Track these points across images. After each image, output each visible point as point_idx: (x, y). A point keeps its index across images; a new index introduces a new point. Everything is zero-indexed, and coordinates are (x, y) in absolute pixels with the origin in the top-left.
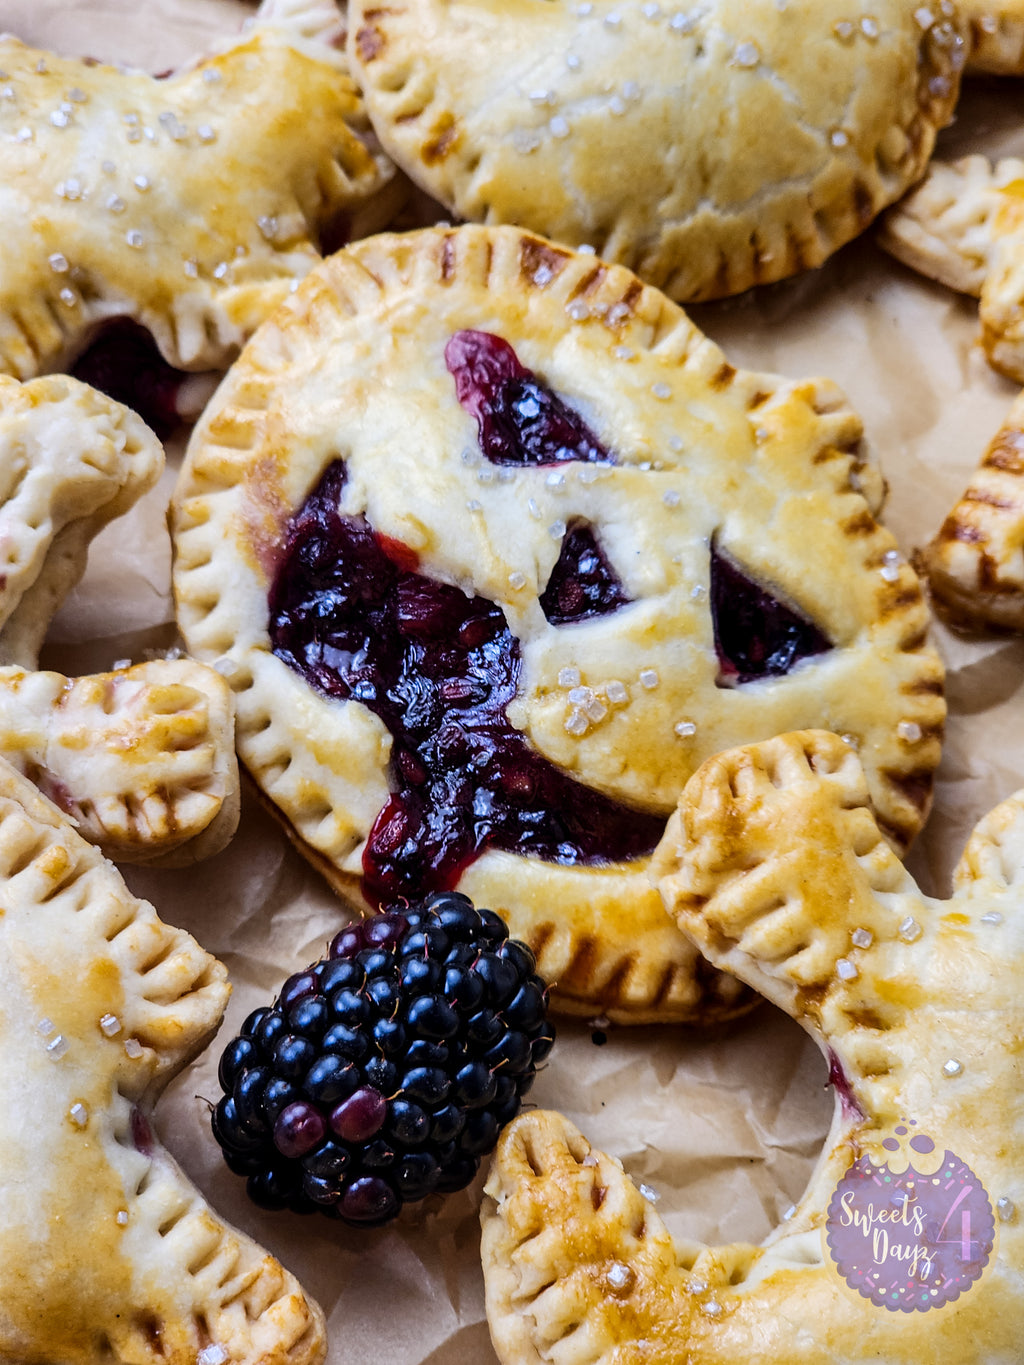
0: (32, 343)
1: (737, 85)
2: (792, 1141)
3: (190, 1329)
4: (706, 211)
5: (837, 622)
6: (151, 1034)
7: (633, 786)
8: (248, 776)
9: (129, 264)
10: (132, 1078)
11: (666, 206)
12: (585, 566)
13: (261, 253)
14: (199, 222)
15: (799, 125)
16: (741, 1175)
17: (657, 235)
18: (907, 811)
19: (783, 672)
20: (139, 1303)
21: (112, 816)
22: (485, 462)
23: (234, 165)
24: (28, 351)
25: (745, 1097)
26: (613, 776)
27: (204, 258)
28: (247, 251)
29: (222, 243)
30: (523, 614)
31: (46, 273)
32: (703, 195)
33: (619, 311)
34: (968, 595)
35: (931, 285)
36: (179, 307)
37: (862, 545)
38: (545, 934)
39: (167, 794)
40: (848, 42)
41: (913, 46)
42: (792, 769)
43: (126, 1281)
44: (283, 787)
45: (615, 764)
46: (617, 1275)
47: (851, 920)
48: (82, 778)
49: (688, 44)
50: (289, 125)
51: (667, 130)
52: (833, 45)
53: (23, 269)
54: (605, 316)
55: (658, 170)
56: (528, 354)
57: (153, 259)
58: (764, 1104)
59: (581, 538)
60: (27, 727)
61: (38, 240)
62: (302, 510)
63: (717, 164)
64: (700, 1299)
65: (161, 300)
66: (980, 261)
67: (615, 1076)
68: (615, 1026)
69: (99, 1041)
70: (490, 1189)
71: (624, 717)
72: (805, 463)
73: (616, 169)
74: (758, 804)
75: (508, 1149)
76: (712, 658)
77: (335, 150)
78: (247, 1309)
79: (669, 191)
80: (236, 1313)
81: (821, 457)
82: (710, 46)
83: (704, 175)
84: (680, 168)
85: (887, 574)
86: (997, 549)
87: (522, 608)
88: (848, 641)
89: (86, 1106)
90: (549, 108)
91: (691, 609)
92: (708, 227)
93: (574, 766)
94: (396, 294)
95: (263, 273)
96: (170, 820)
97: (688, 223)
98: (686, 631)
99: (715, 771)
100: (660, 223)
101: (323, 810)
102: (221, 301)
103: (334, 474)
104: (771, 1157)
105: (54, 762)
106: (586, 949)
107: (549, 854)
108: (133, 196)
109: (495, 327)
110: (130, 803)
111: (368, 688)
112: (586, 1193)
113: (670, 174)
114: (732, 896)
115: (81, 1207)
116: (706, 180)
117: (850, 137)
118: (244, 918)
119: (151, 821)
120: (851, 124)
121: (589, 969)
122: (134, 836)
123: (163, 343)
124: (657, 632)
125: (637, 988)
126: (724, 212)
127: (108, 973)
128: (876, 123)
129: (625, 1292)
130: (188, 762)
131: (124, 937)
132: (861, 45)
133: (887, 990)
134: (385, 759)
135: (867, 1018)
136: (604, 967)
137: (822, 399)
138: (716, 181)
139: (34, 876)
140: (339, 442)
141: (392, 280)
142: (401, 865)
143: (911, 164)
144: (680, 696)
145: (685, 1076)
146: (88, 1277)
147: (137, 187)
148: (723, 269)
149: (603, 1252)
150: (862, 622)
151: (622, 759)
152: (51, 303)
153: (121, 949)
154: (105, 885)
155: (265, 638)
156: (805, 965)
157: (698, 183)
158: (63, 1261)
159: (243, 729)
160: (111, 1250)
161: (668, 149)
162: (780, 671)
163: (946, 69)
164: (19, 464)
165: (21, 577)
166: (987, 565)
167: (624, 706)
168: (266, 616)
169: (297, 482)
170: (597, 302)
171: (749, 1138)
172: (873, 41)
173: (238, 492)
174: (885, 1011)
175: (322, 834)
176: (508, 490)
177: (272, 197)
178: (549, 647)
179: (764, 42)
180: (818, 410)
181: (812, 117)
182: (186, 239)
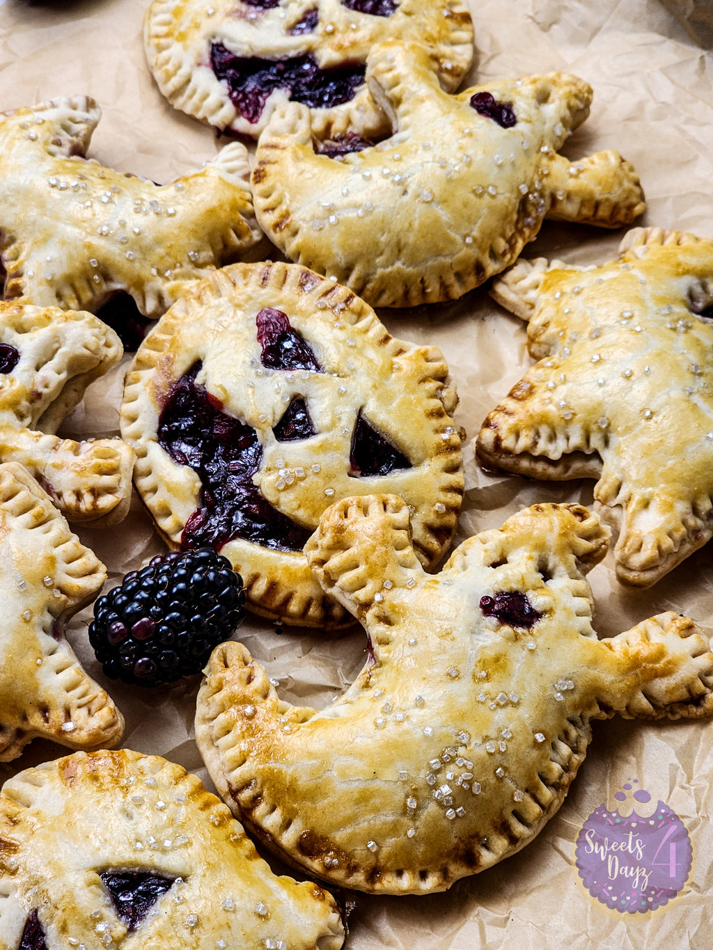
0: (79, 298)
1: (420, 208)
3: (62, 714)
4: (398, 265)
5: (415, 454)
6: (67, 589)
7: (302, 515)
8: (137, 494)
9: (126, 266)
10: (55, 606)
11: (379, 260)
12: (299, 416)
13: (188, 267)
14: (160, 251)
15: (449, 231)
17: (375, 273)
18: (434, 544)
19: (385, 475)
20: (41, 699)
21: (69, 499)
22: (262, 367)
24: (76, 301)
26: (294, 510)
27: (161, 267)
28: (181, 266)
29: (170, 260)
30: (265, 435)
31: (88, 267)
32: (398, 258)
33: (342, 306)
34: (489, 454)
36: (147, 288)
37: (435, 422)
38: (255, 578)
39: (96, 492)
40: (480, 196)
41: (516, 203)
42: (375, 510)
43: (36, 689)
44: (152, 501)
45: (295, 504)
47: (385, 576)
48: (59, 481)
49: (400, 188)
50: (211, 212)
51: (383, 226)
52: (472, 196)
53: (77, 264)
54: (334, 307)
55: (376, 244)
56: (294, 322)
57: (137, 265)
58: (348, 667)
59: (298, 403)
60: (38, 457)
61: (86, 252)
62: (179, 382)
63: (406, 244)
65: (139, 284)
67: (282, 648)
68: (285, 625)
69: (42, 587)
71: (302, 484)
72: (414, 383)
73: (357, 241)
74: (355, 522)
75: (215, 657)
76: (347, 462)
77: (232, 224)
78: (89, 711)
79: (381, 254)
80: (84, 711)
81: (424, 380)
82: (410, 191)
83: (399, 249)
84: (387, 244)
85: (445, 436)
86: (503, 433)
87: (264, 431)
88: (419, 464)
89: (31, 612)
90: (331, 210)
91: (341, 439)
92: (399, 272)
93: (278, 503)
94: (240, 290)
95: (188, 276)
96: (94, 504)
97: (390, 269)
98: (337, 448)
100: (376, 268)
101: (168, 513)
102: (166, 287)
103: (197, 365)
104: (344, 689)
105: (48, 474)
106: (273, 587)
107: (264, 544)
108: (131, 236)
109: (282, 308)
110: (79, 495)
111: (197, 462)
112: (245, 679)
113: (382, 246)
114: (335, 561)
116: (400, 251)
117: (475, 240)
118: (129, 559)
119: (87, 503)
120: (475, 233)
121: (274, 596)
122: (78, 509)
123: (139, 304)
124: (323, 448)
125: (294, 607)
126: (408, 267)
127: (52, 561)
128: (489, 235)
129: (251, 718)
130: (107, 480)
131: (62, 547)
132: (486, 197)
133: (395, 608)
134: (196, 492)
135: (384, 620)
136: (281, 596)
137: (430, 356)
138: (404, 252)
139: (28, 517)
140: (201, 351)
141: (240, 283)
142: (196, 539)
143: (508, 256)
144: (329, 477)
145: (315, 653)
146: (20, 683)
147: (134, 232)
148: (407, 293)
150: (427, 456)
151: (299, 502)
152: (89, 281)
153: (58, 552)
154: (59, 525)
155: (155, 435)
156: (362, 595)
157: (396, 252)
158: (9, 675)
159: (137, 474)
160: (32, 675)
161: (382, 235)
162: (383, 474)
163: (534, 214)
164: (56, 345)
165: (50, 395)
166: (498, 440)
167: (302, 479)
168: (157, 426)
169: (179, 368)
170: (331, 300)
171: (337, 679)
172: (493, 197)
173: (154, 370)
174: (393, 617)
175: (166, 524)
176: (269, 379)
177: (198, 243)
178: (274, 449)
179: (437, 191)
180: (427, 360)
181: (456, 228)
182: (154, 258)
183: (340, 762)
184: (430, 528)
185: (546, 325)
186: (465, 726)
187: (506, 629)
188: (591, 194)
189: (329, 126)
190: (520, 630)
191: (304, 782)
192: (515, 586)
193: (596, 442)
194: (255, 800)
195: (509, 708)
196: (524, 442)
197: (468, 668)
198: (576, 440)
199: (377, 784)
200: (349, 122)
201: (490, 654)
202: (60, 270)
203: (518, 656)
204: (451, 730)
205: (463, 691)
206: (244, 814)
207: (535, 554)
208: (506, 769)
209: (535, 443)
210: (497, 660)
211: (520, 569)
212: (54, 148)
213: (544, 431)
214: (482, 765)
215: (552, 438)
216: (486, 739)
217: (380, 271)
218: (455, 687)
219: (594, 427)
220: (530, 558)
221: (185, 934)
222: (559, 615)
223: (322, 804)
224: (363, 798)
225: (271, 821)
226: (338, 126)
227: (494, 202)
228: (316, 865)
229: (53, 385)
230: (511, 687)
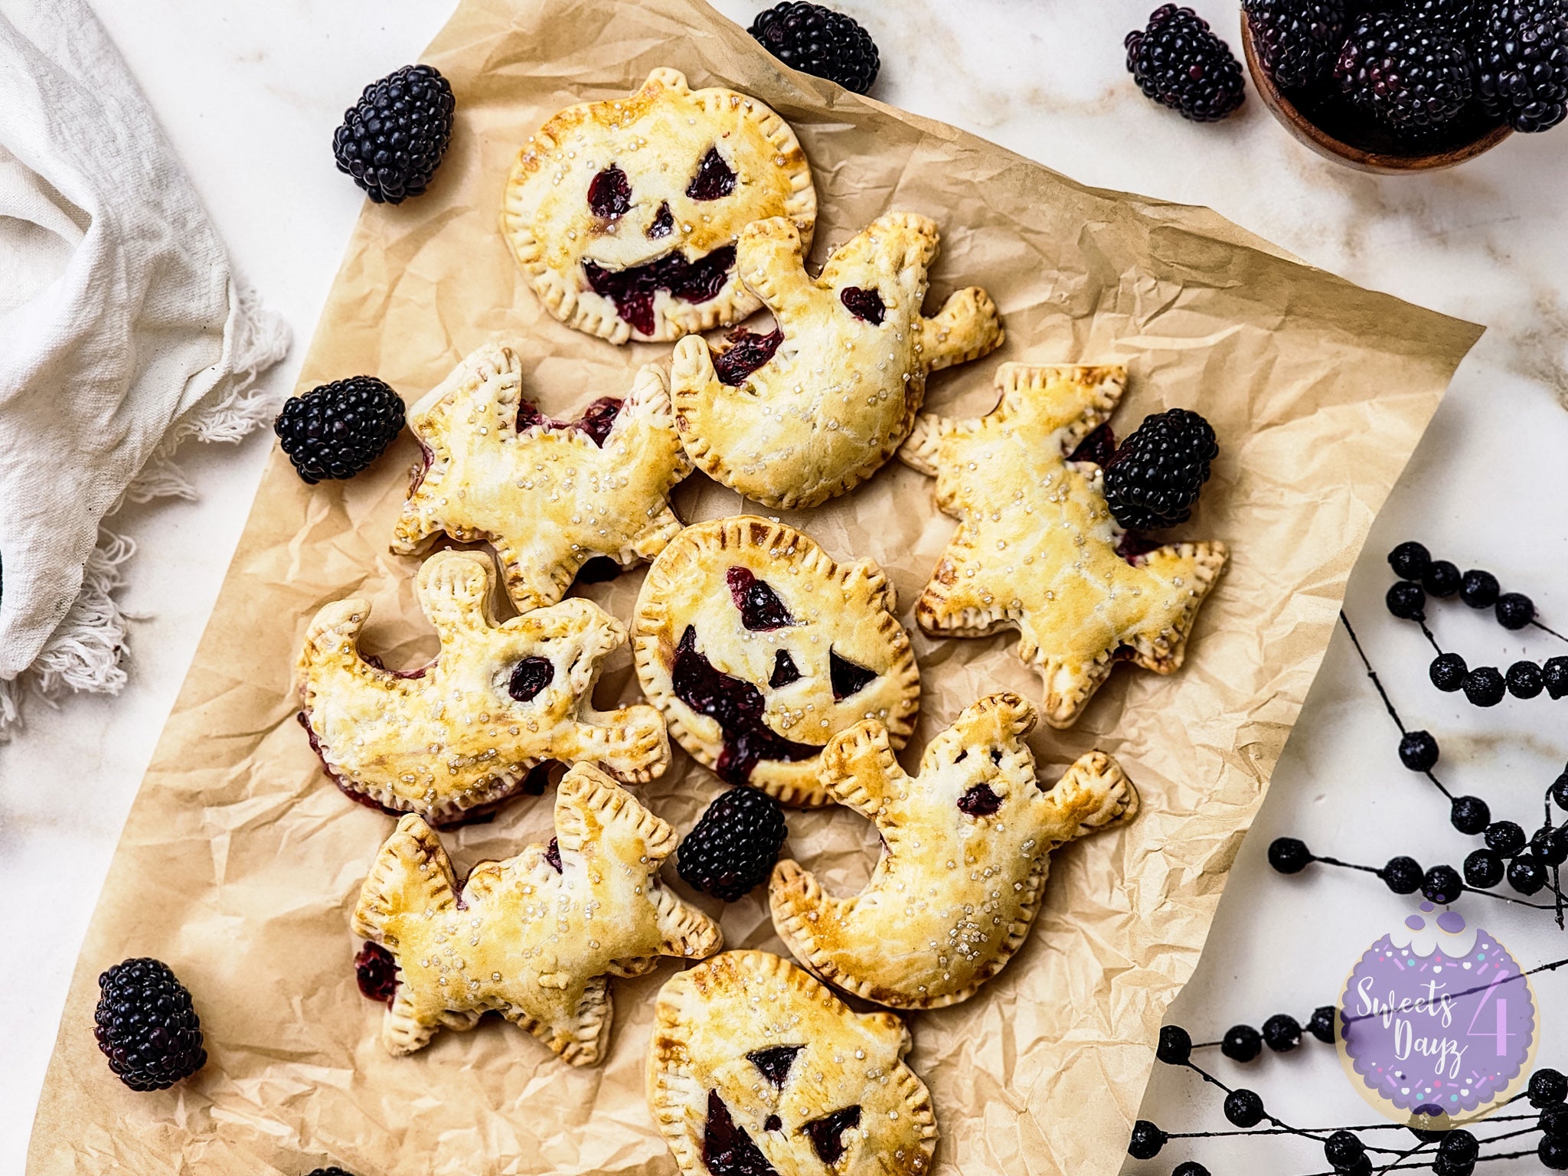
0: (569, 573)
1: (830, 436)
2: (871, 843)
3: (681, 943)
4: (822, 482)
5: (878, 670)
6: (657, 857)
7: (809, 741)
8: (673, 742)
9: (601, 542)
10: (653, 872)
11: (806, 485)
12: (785, 666)
13: (649, 524)
14: (626, 520)
15: (856, 443)
16: (855, 855)
17: (802, 495)
18: (907, 730)
19: (860, 691)
20: (664, 939)
21: (632, 778)
22: (747, 632)
23: (635, 493)
25: (855, 828)
26: (801, 738)
28: (644, 524)
29: (635, 525)
30: (765, 689)
31: (571, 550)
32: (820, 478)
33: (791, 550)
34: (930, 631)
35: (919, 472)
36: (621, 550)
37: (887, 634)
38: (781, 789)
39: (648, 768)
40: (876, 403)
41: (901, 389)
42: (862, 740)
43: (660, 934)
44: (686, 743)
45: (802, 735)
46: (813, 916)
47: (885, 794)
48: (619, 766)
49: (810, 424)
50: (654, 467)
51: (805, 460)
52: (868, 408)
53: (563, 552)
54: (785, 554)
55: (801, 474)
56: (758, 575)
57: (610, 538)
59: (782, 655)
60: (598, 752)
61: (568, 543)
62: (680, 647)
63: (825, 467)
64: (839, 921)
65: (616, 550)
66: (935, 468)
67: (811, 824)
68: (810, 810)
69: (641, 865)
70: (771, 887)
71: (802, 721)
72: (864, 604)
73: (785, 476)
74: (850, 756)
75: (775, 875)
76: (832, 694)
78: (698, 934)
79: (807, 480)
80: (694, 936)
81: (871, 598)
82: (819, 424)
84: (810, 471)
85: (896, 643)
86: (939, 618)
87: (764, 686)
88: (883, 674)
89: (640, 885)
90: (757, 458)
92: (824, 486)
93: (788, 736)
94: (705, 553)
95: (652, 531)
96: (651, 776)
97: (815, 488)
98: (822, 690)
99: (835, 745)
100: (803, 491)
101: (700, 750)
102: (638, 546)
103: (690, 632)
104: (865, 849)
105: (608, 761)
106: (796, 792)
107: (781, 761)
108: (600, 517)
109: (744, 564)
110: (636, 771)
111: (712, 711)
112: (801, 889)
113: (806, 474)
114: (843, 787)
115: (644, 918)
116: (821, 472)
117: (878, 438)
119: (644, 777)
120: (877, 433)
121: (799, 797)
122: (639, 783)
123: (617, 560)
124: (812, 692)
125: (815, 800)
126: (829, 480)
127: (641, 842)
128: (889, 427)
129: (816, 921)
130: (654, 755)
131: (643, 825)
132: (880, 402)
133: (896, 817)
134: (721, 735)
135: (890, 824)
136: (803, 797)
137: (870, 573)
138: (825, 471)
139: (609, 810)
140: (691, 619)
142: (730, 768)
143: (905, 430)
144: (822, 712)
146: (648, 935)
147: (601, 513)
148: (831, 494)
149: (809, 908)
150: (886, 666)
151: (804, 733)
152: (574, 558)
153: (642, 833)
154: (633, 806)
155: (672, 692)
156: (870, 807)
157: (819, 474)
159: (669, 725)
160: (654, 926)
162: (858, 691)
163: (918, 388)
164: (578, 650)
165: (586, 692)
166: (936, 623)
167: (802, 718)
168: (672, 684)
169: (677, 637)
170: (782, 549)
171: (858, 844)
172: (885, 398)
173: (656, 638)
174: (896, 822)
175: (702, 758)
176: (755, 642)
177: (651, 499)
178: (773, 698)
179: (840, 417)
180: (870, 577)
181: (862, 439)
182: (622, 528)
183: (887, 944)
184: (903, 720)
185: (952, 496)
186: (968, 901)
187: (981, 820)
188: (960, 349)
189: (716, 316)
190: (990, 817)
191: (866, 961)
192: (978, 781)
193: (1012, 614)
194: (834, 973)
195: (995, 877)
196: (956, 622)
197: (960, 858)
198: (997, 615)
199: (916, 955)
200: (733, 308)
201: (974, 842)
202: (549, 560)
203: (992, 837)
204: (959, 906)
205: (960, 875)
206: (827, 982)
207: (988, 748)
208: (999, 917)
209: (965, 620)
210: (979, 845)
211: (978, 763)
212: (503, 434)
213: (971, 611)
214: (984, 920)
215: (978, 613)
216: (983, 904)
217: (808, 492)
218: (954, 875)
219: (1009, 606)
220: (984, 752)
221: (817, 1086)
222: (1015, 795)
223: (881, 972)
224: (910, 964)
225: (849, 985)
226: (725, 315)
227: (886, 403)
228: (886, 1003)
229: (586, 684)
230: (992, 860)
